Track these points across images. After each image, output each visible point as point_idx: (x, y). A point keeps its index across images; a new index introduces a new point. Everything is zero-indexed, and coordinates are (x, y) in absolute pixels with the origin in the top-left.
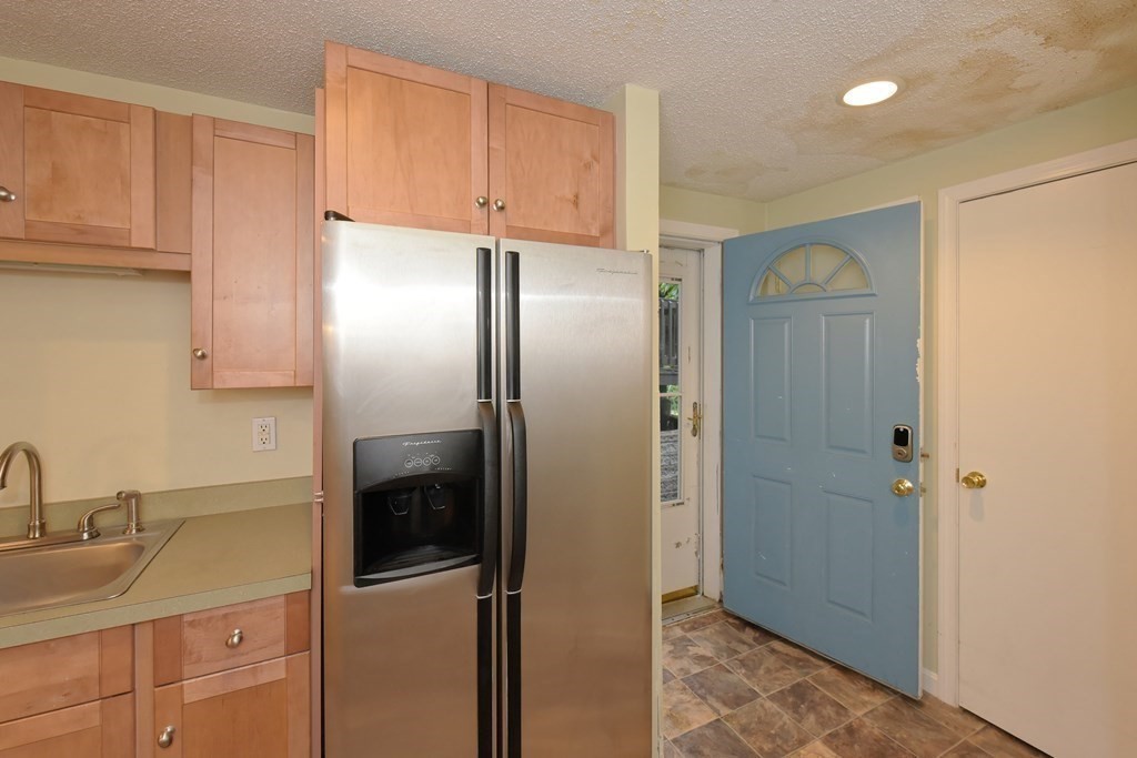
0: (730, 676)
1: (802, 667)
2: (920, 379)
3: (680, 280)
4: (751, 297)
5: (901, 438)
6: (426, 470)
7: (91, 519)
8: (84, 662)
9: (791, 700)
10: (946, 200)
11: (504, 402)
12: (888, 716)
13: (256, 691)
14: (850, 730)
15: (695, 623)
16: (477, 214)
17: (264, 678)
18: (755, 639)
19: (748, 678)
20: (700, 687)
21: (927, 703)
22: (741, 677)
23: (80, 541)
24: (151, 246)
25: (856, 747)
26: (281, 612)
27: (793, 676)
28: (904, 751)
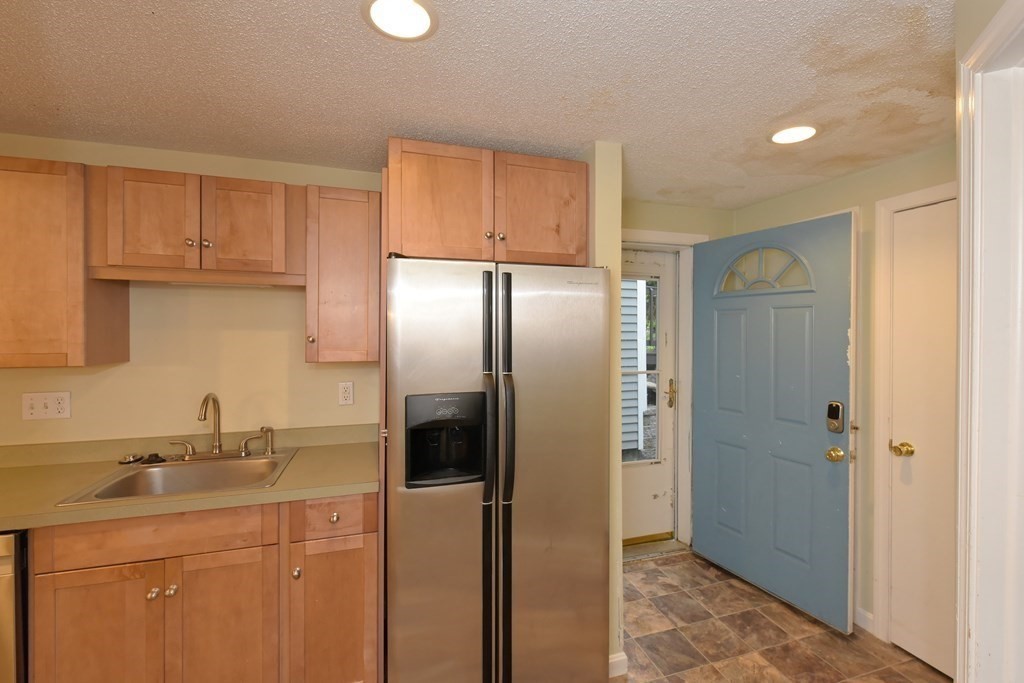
0: (689, 601)
1: (753, 600)
2: (851, 363)
3: (658, 277)
4: (715, 293)
5: (833, 412)
6: (449, 417)
7: (246, 443)
8: (253, 523)
9: (739, 622)
10: (882, 211)
11: (501, 373)
12: (822, 642)
13: (346, 553)
14: (786, 649)
15: (667, 560)
16: (485, 243)
17: (350, 546)
18: (717, 576)
19: (706, 603)
20: (664, 606)
21: (862, 637)
22: (699, 602)
23: (239, 457)
24: (283, 271)
25: (788, 660)
26: (361, 504)
27: (746, 606)
28: (830, 668)
